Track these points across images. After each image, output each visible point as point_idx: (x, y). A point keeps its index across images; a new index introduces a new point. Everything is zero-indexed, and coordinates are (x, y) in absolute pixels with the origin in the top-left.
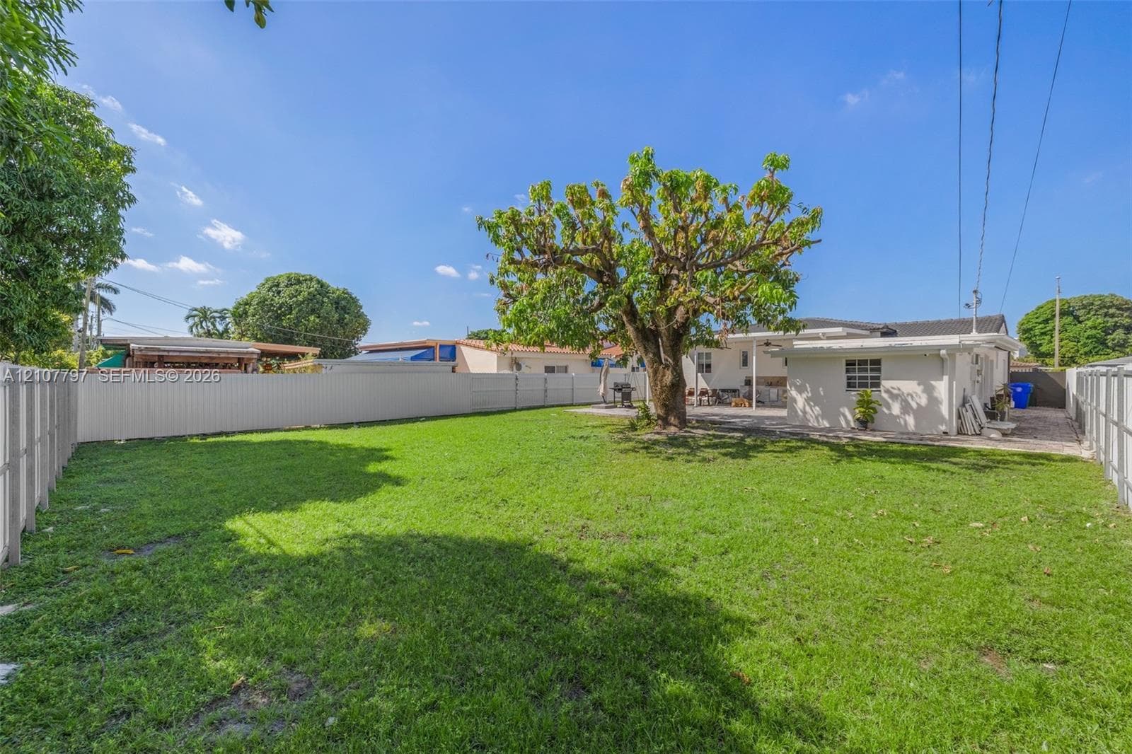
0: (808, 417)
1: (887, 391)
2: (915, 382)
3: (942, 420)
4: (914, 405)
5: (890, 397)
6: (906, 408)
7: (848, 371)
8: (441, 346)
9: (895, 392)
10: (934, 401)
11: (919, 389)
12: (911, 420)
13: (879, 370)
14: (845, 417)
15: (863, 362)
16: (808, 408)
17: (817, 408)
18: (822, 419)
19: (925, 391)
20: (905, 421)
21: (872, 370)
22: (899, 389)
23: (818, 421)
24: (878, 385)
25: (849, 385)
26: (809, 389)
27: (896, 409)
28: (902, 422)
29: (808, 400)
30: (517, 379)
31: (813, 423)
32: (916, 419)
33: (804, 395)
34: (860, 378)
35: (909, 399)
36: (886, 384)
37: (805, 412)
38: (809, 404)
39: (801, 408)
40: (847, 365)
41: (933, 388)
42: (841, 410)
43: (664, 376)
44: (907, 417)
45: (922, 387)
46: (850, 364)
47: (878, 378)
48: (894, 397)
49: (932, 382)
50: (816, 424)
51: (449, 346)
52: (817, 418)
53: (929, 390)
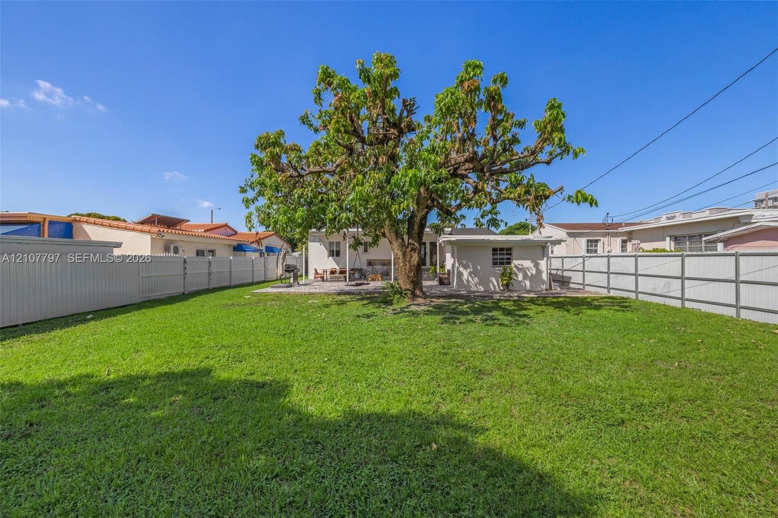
0: (471, 284)
1: (516, 267)
2: (530, 261)
3: (543, 282)
4: (529, 274)
5: (517, 270)
6: (525, 276)
7: (493, 254)
8: (50, 222)
9: (520, 267)
10: (539, 272)
11: (532, 265)
12: (528, 283)
13: (510, 254)
14: (493, 283)
15: (502, 249)
16: (470, 279)
17: (476, 278)
18: (479, 285)
19: (534, 266)
20: (525, 284)
21: (507, 254)
22: (522, 265)
23: (477, 287)
24: (509, 263)
25: (495, 264)
26: (471, 266)
27: (520, 277)
28: (524, 285)
29: (470, 274)
30: (185, 262)
31: (474, 288)
32: (530, 282)
33: (468, 271)
34: (501, 259)
35: (527, 271)
36: (515, 262)
37: (468, 281)
38: (471, 276)
39: (466, 278)
40: (493, 251)
41: (539, 264)
42: (491, 279)
43: (411, 257)
44: (526, 281)
45: (533, 264)
46: (494, 250)
47: (509, 259)
48: (519, 270)
49: (539, 261)
50: (476, 289)
51: (63, 223)
52: (476, 285)
53: (537, 265)
